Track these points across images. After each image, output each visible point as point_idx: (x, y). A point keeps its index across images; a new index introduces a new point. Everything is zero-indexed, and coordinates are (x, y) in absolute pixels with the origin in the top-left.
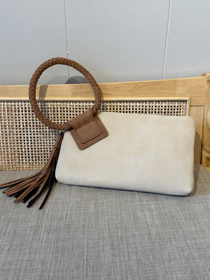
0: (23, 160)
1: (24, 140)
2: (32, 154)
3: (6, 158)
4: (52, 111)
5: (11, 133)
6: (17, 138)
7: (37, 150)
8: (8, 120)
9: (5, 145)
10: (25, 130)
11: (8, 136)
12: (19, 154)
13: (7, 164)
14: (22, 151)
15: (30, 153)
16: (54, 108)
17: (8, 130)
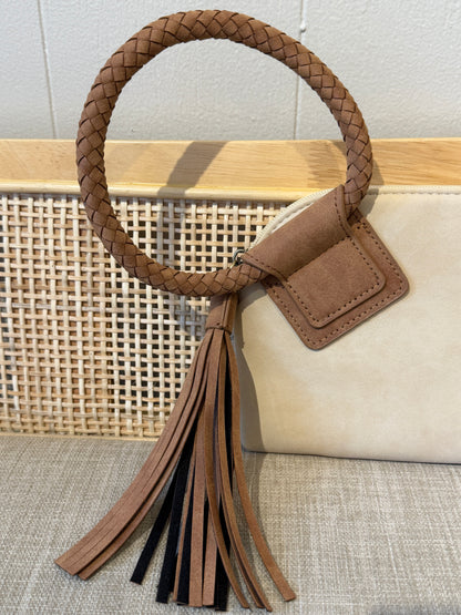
0: (122, 402)
1: (132, 336)
2: (157, 384)
3: (69, 391)
4: (235, 238)
5: (90, 309)
6: (109, 325)
7: (172, 369)
8: (82, 264)
9: (66, 347)
10: (137, 300)
11: (78, 317)
12: (112, 382)
13: (69, 412)
14: (122, 372)
15: (150, 379)
16: (242, 227)
17: (78, 298)
